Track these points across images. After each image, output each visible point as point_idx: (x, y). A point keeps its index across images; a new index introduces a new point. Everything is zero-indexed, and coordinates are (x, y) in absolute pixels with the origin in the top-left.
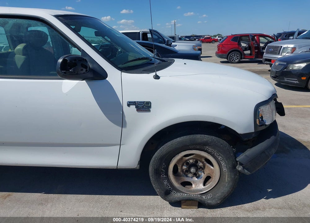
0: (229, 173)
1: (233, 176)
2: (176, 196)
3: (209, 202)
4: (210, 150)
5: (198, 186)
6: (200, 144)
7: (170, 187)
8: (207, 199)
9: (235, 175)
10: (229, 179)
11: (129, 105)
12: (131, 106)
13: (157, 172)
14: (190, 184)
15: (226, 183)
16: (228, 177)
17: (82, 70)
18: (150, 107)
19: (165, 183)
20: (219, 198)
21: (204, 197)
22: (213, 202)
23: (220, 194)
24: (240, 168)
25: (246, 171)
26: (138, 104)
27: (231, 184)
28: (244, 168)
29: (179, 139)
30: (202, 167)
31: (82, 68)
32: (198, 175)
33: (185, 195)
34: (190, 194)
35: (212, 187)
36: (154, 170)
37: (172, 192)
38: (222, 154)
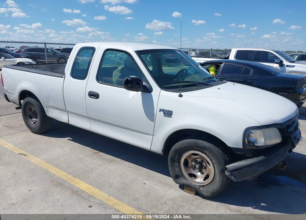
0: (219, 175)
1: (221, 178)
2: (183, 181)
3: (203, 193)
4: (208, 153)
5: (200, 179)
6: (200, 147)
7: (180, 174)
8: (203, 190)
9: (224, 178)
10: (219, 180)
11: (160, 112)
12: (161, 112)
13: (173, 160)
14: (195, 176)
15: (217, 182)
16: (218, 178)
17: (136, 86)
18: (172, 114)
19: (177, 170)
20: (210, 192)
21: (201, 189)
22: (206, 194)
23: (212, 189)
24: (227, 173)
25: (233, 178)
26: (165, 111)
27: (220, 184)
28: (231, 174)
29: (188, 141)
30: (206, 166)
31: (136, 85)
32: (202, 172)
33: (189, 182)
34: (192, 183)
35: (208, 183)
36: (171, 158)
37: (181, 177)
38: (215, 159)
